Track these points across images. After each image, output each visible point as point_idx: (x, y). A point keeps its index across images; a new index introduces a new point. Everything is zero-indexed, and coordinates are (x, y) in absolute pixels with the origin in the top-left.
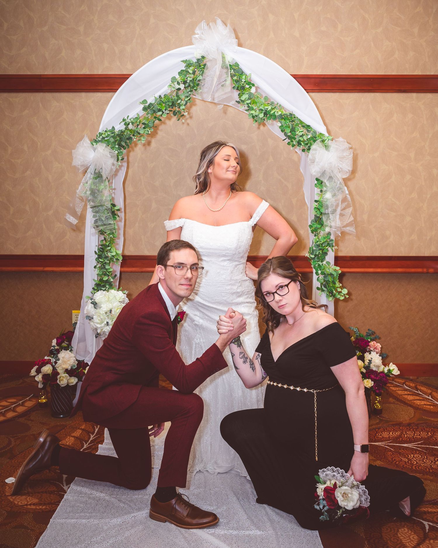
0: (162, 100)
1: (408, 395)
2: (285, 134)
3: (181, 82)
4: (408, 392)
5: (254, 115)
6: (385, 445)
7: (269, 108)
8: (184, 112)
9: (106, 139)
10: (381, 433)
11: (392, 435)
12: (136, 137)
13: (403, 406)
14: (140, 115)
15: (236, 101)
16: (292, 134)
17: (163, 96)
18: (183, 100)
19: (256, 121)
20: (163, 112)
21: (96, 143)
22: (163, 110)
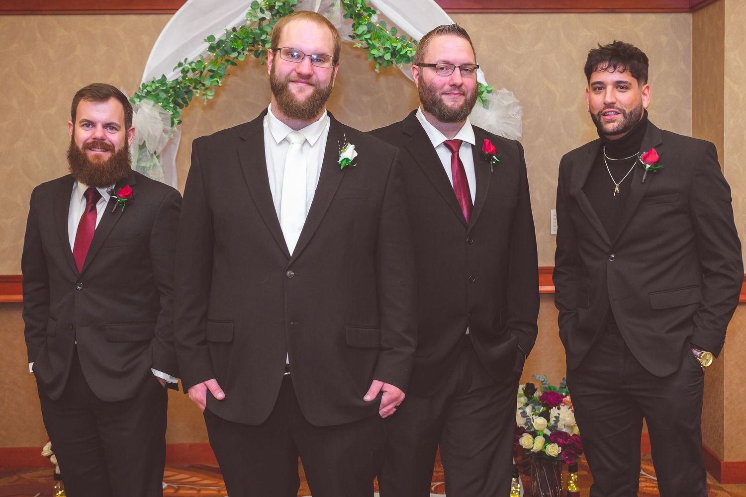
0: (238, 34)
3: (266, 8)
5: (376, 56)
7: (399, 46)
9: (153, 93)
12: (199, 91)
14: (205, 56)
15: (350, 36)
17: (238, 29)
19: (380, 64)
20: (239, 53)
21: (138, 100)
22: (240, 50)
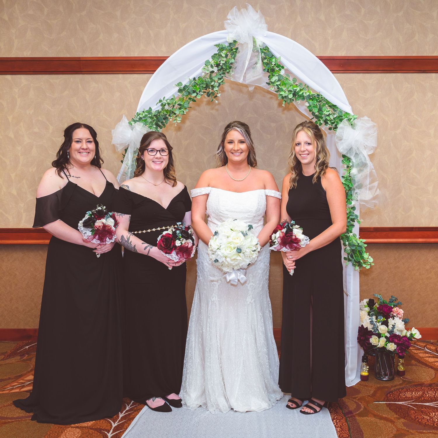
0: (197, 82)
1: (429, 357)
2: (313, 114)
3: (214, 65)
4: (429, 355)
5: (283, 96)
6: (408, 404)
7: (298, 89)
8: (217, 93)
9: (143, 119)
10: (404, 393)
11: (415, 395)
12: (172, 117)
13: (424, 367)
14: (176, 96)
15: (267, 83)
16: (319, 114)
17: (197, 79)
18: (216, 82)
19: (285, 101)
20: (197, 94)
21: (134, 123)
22: (198, 92)
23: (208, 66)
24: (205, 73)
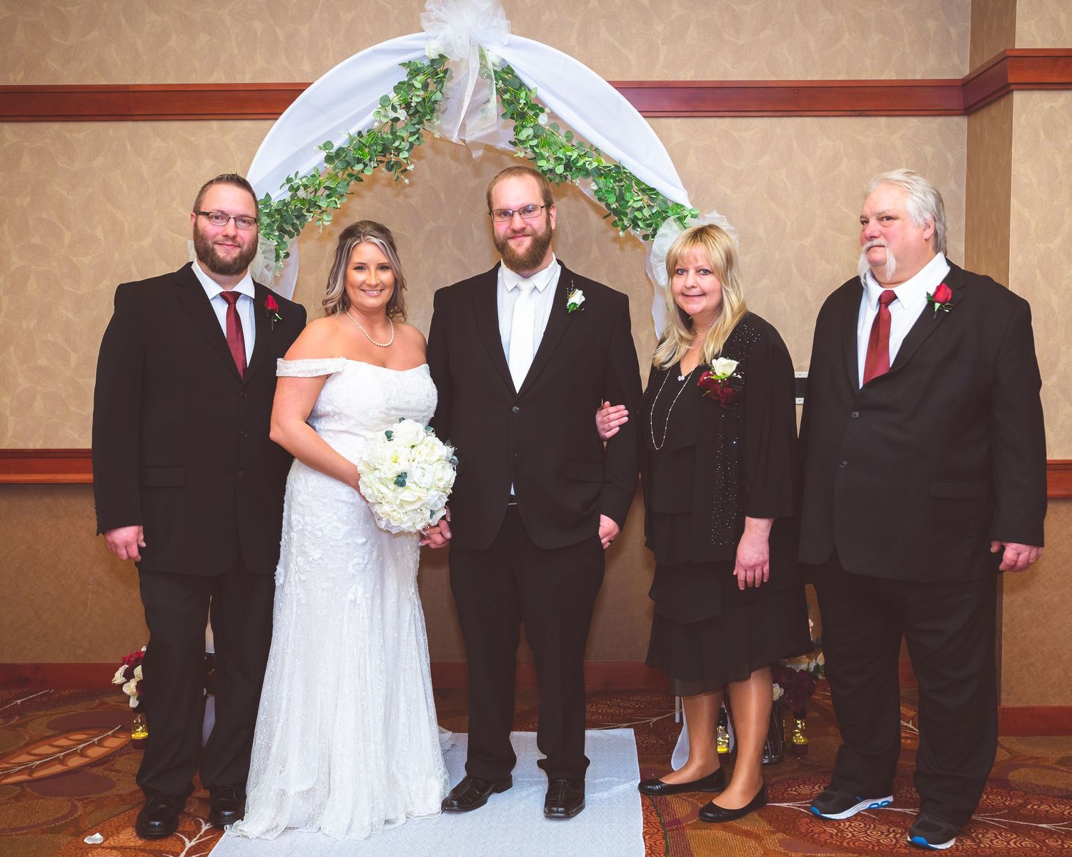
0: (364, 140)
2: (607, 206)
3: (400, 105)
5: (545, 169)
7: (575, 155)
8: (407, 163)
12: (312, 215)
14: (321, 170)
15: (509, 142)
16: (620, 206)
17: (364, 134)
18: (404, 140)
20: (366, 165)
22: (366, 160)
23: (387, 108)
24: (380, 121)
